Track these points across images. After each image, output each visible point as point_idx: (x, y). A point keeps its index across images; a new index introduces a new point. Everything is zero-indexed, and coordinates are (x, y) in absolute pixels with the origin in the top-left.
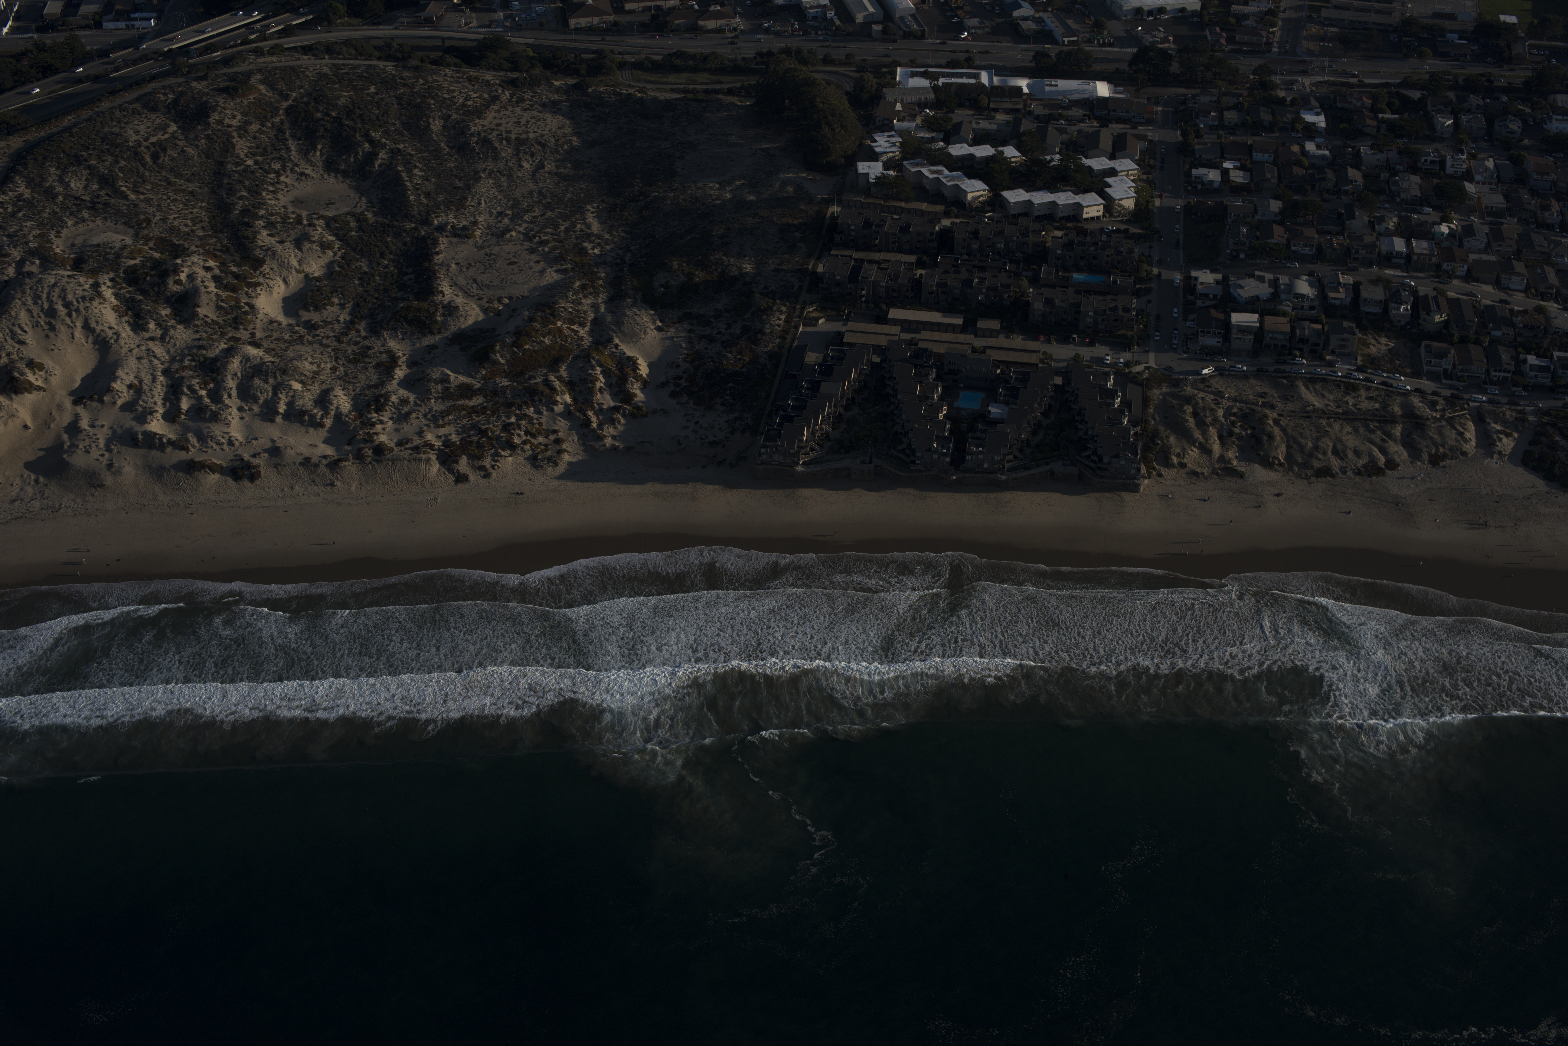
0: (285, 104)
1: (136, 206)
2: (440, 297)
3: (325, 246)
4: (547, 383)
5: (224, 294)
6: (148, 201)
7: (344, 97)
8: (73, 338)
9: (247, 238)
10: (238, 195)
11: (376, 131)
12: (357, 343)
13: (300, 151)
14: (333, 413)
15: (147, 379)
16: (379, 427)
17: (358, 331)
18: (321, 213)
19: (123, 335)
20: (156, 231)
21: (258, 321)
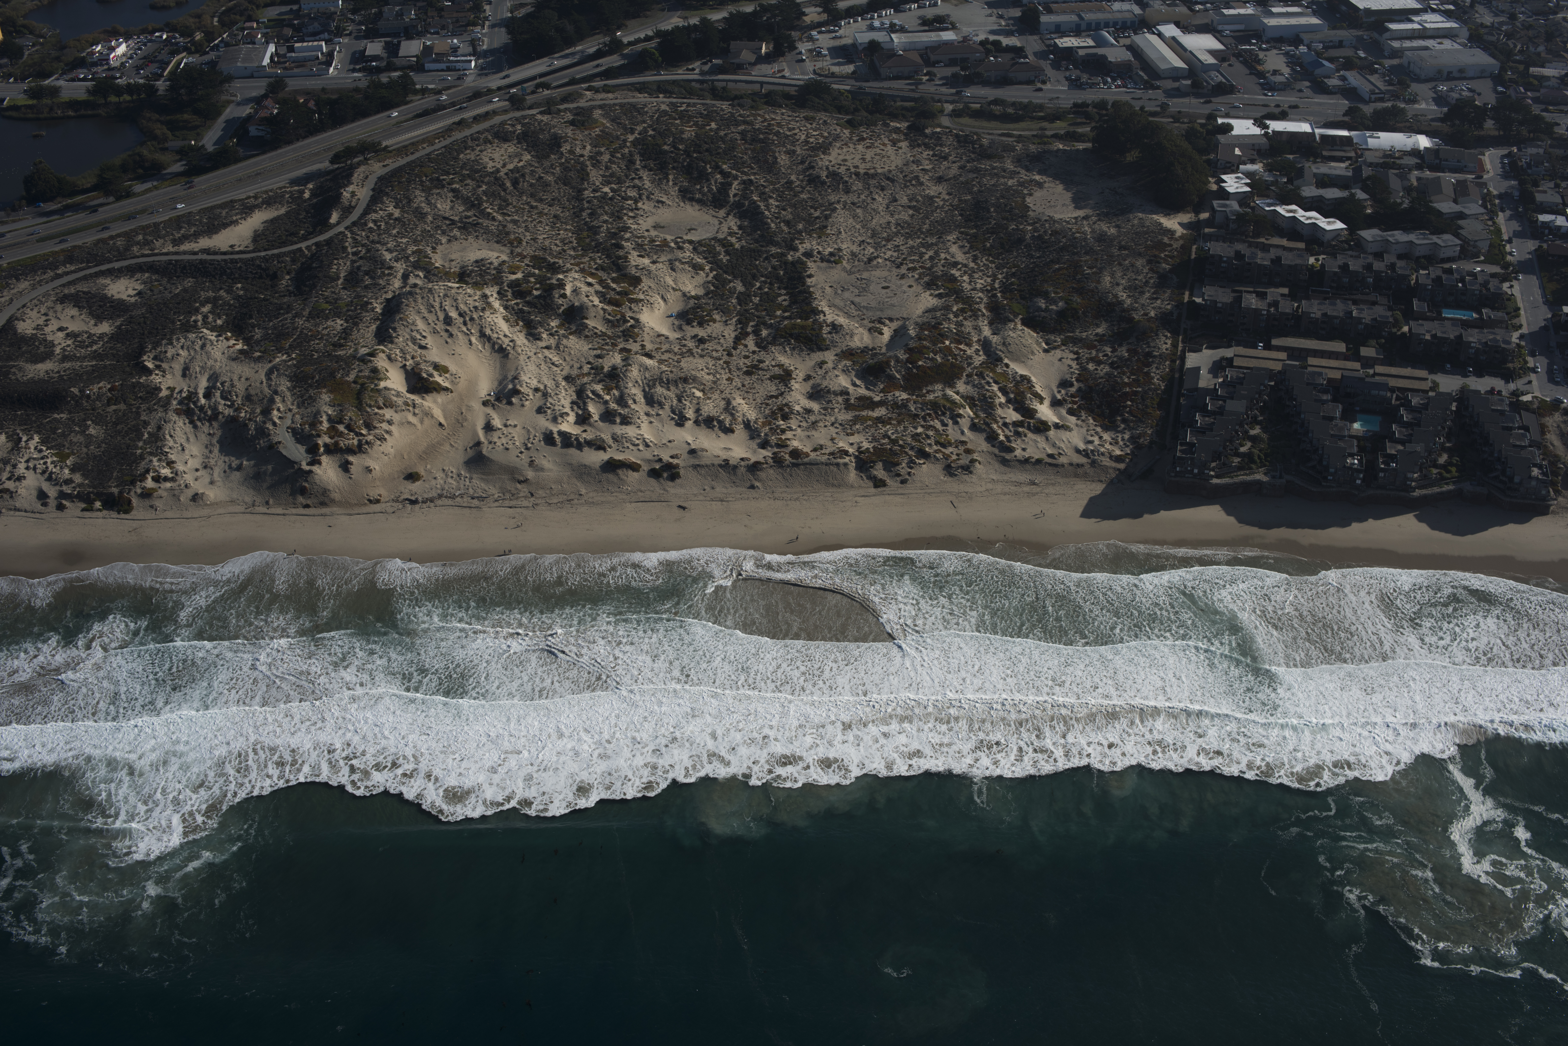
0: (631, 138)
1: (505, 226)
2: (822, 316)
3: (697, 268)
4: (945, 397)
5: (609, 308)
6: (515, 222)
7: (689, 132)
8: (471, 344)
9: (619, 258)
10: (601, 219)
11: (725, 163)
12: (746, 357)
13: (652, 182)
14: (740, 419)
15: (550, 384)
16: (789, 435)
17: (746, 346)
18: (685, 237)
19: (519, 343)
20: (529, 251)
21: (645, 335)
